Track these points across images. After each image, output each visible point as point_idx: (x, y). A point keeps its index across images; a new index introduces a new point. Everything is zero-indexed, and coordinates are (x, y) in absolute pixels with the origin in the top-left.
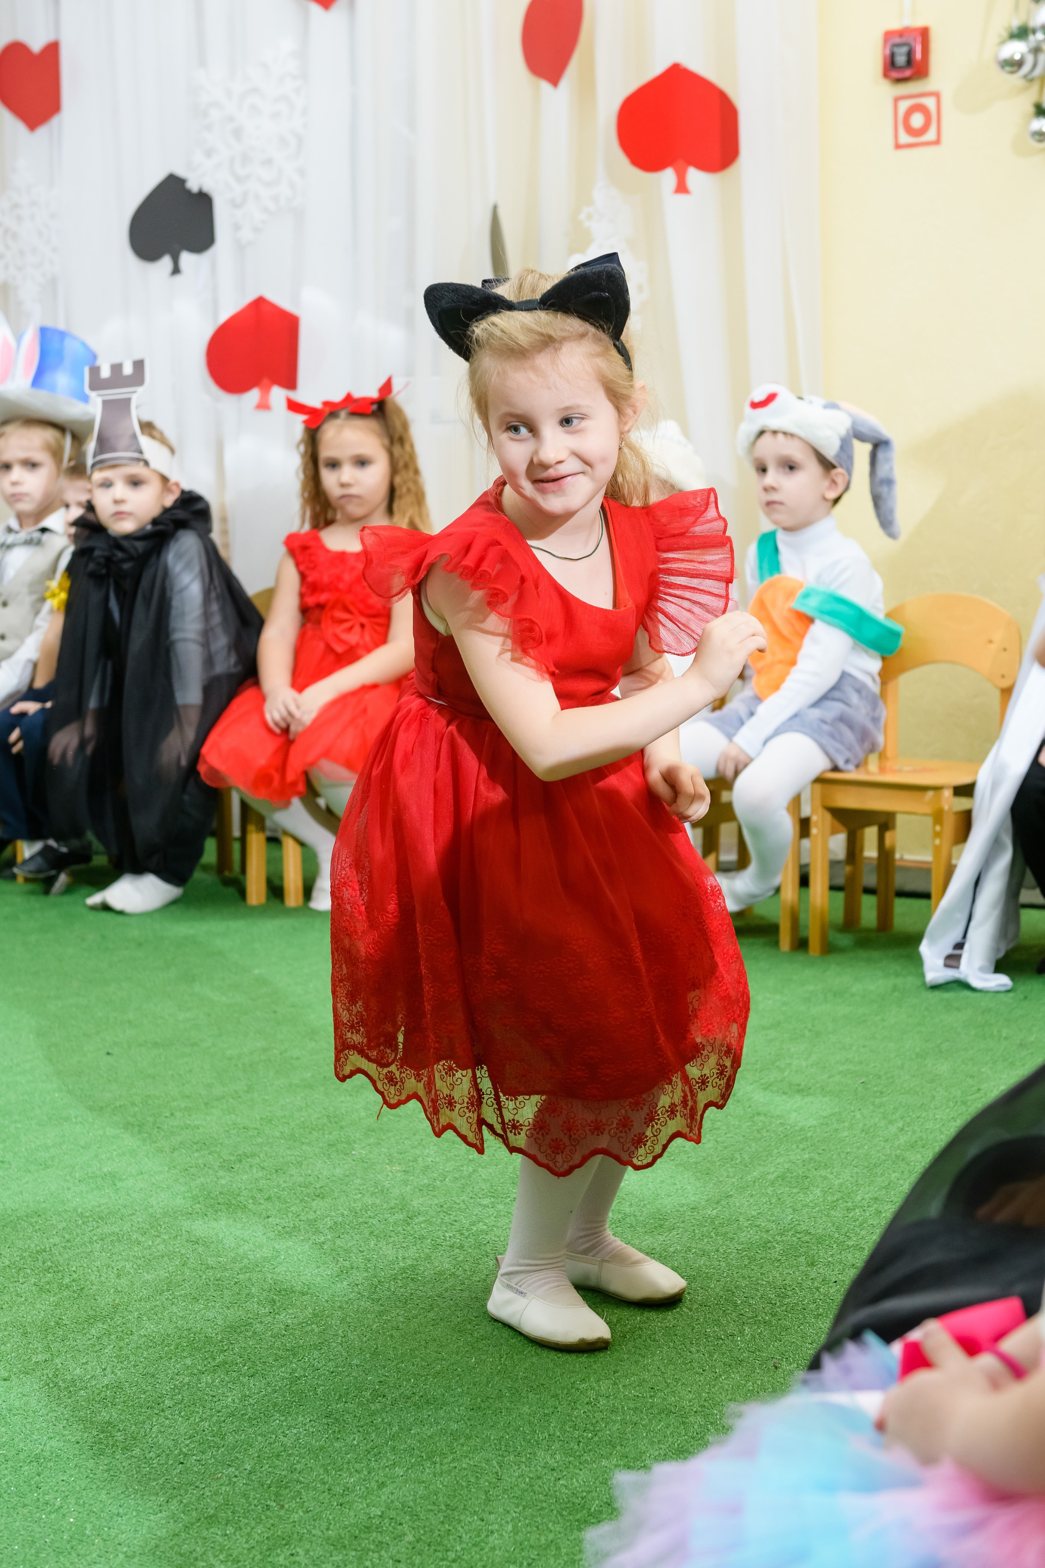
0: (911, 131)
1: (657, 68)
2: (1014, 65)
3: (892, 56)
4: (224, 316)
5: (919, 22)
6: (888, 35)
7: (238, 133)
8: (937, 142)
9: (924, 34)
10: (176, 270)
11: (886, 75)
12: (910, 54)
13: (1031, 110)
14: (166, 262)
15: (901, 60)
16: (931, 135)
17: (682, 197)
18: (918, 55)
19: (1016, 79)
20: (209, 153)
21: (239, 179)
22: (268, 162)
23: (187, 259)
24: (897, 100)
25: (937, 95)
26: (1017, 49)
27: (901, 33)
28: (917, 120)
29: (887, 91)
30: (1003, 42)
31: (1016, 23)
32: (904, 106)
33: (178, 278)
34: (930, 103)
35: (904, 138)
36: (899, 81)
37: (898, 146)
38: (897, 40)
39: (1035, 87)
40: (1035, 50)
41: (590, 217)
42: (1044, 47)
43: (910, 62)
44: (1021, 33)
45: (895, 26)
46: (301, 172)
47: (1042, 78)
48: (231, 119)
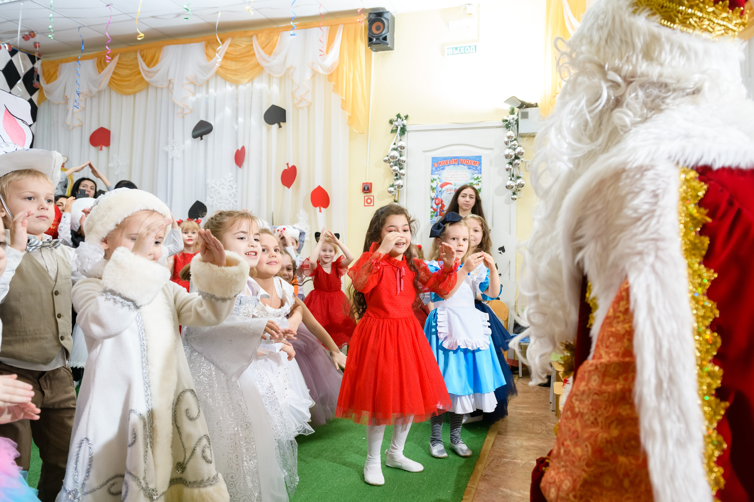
0: (367, 203)
1: (316, 187)
2: (390, 192)
3: (364, 188)
5: (370, 182)
6: (363, 184)
7: (219, 193)
8: (373, 205)
9: (371, 184)
11: (363, 192)
12: (368, 188)
13: (393, 201)
15: (366, 189)
16: (372, 204)
17: (320, 213)
18: (370, 188)
19: (391, 195)
22: (227, 199)
24: (365, 197)
25: (373, 196)
26: (392, 189)
27: (366, 183)
28: (369, 201)
29: (363, 195)
30: (388, 187)
32: (366, 198)
34: (372, 198)
35: (366, 204)
36: (365, 193)
37: (365, 206)
38: (365, 185)
39: (394, 196)
40: (395, 189)
41: (299, 216)
42: (397, 189)
43: (368, 189)
44: (392, 186)
45: (365, 182)
46: (236, 202)
47: (395, 195)
48: (217, 190)
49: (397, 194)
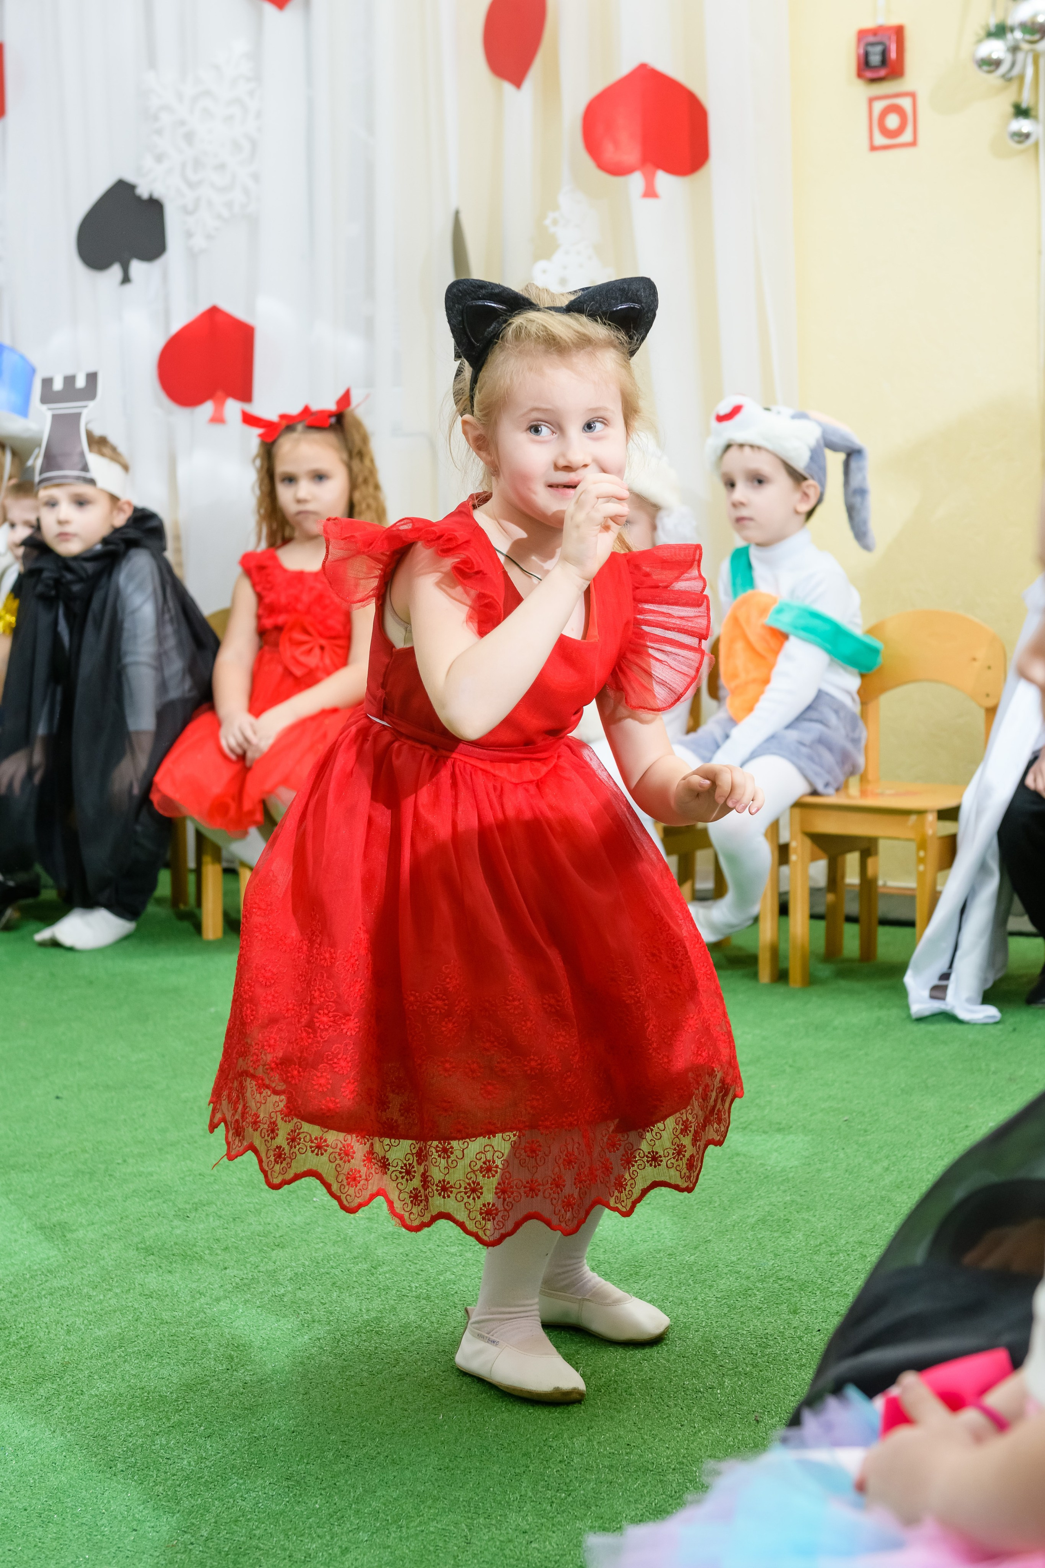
0: (888, 133)
1: (625, 68)
2: (991, 64)
3: (867, 55)
4: (176, 326)
5: (894, 21)
6: (862, 34)
7: (189, 137)
8: (914, 143)
9: (899, 32)
10: (126, 279)
11: (860, 75)
12: (884, 54)
13: (1010, 110)
14: (116, 271)
15: (875, 59)
16: (907, 137)
17: (650, 201)
18: (893, 55)
19: (994, 79)
20: (159, 158)
21: (191, 185)
22: (221, 167)
23: (137, 267)
24: (871, 100)
25: (913, 95)
26: (996, 49)
27: (875, 32)
28: (893, 121)
29: (861, 91)
30: (980, 41)
31: (993, 22)
32: (879, 106)
33: (128, 287)
34: (906, 103)
35: (880, 140)
36: (873, 81)
37: (873, 148)
38: (871, 39)
39: (1014, 87)
40: (1014, 49)
41: (555, 222)
42: (1025, 46)
43: (884, 61)
44: (1000, 31)
45: (869, 23)
46: (256, 177)
47: (1021, 78)
48: (182, 123)
49: (1030, 72)
